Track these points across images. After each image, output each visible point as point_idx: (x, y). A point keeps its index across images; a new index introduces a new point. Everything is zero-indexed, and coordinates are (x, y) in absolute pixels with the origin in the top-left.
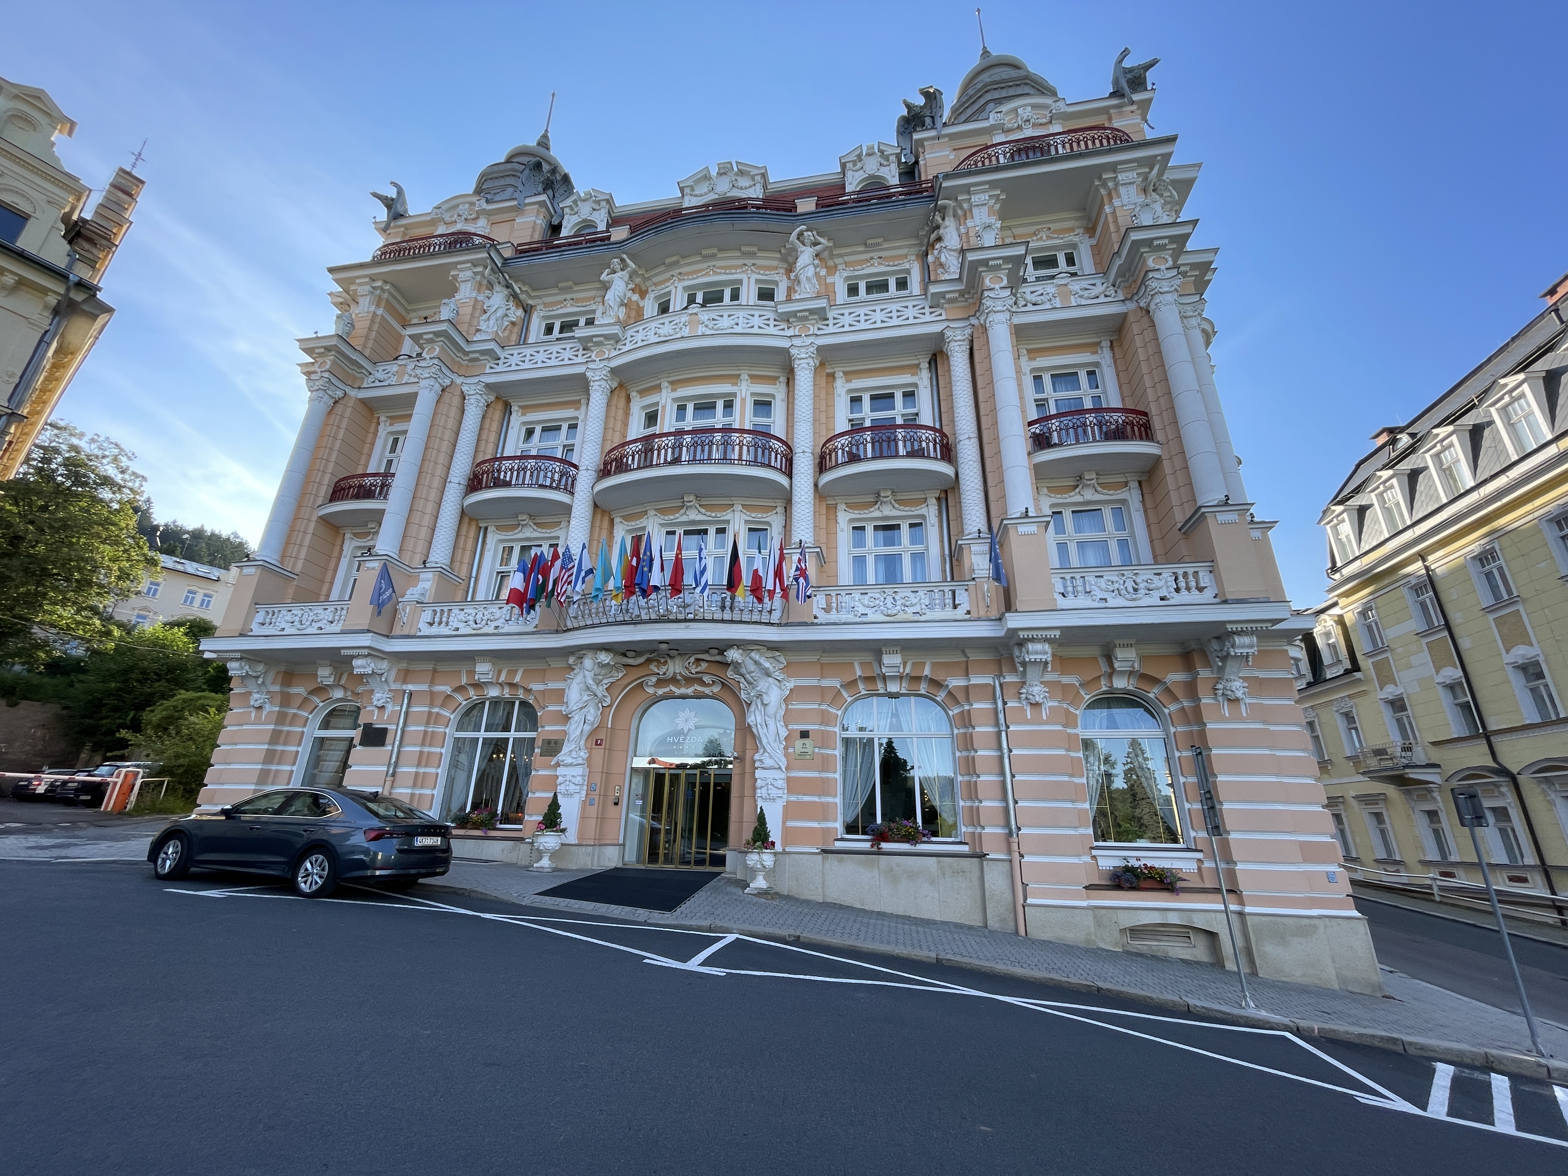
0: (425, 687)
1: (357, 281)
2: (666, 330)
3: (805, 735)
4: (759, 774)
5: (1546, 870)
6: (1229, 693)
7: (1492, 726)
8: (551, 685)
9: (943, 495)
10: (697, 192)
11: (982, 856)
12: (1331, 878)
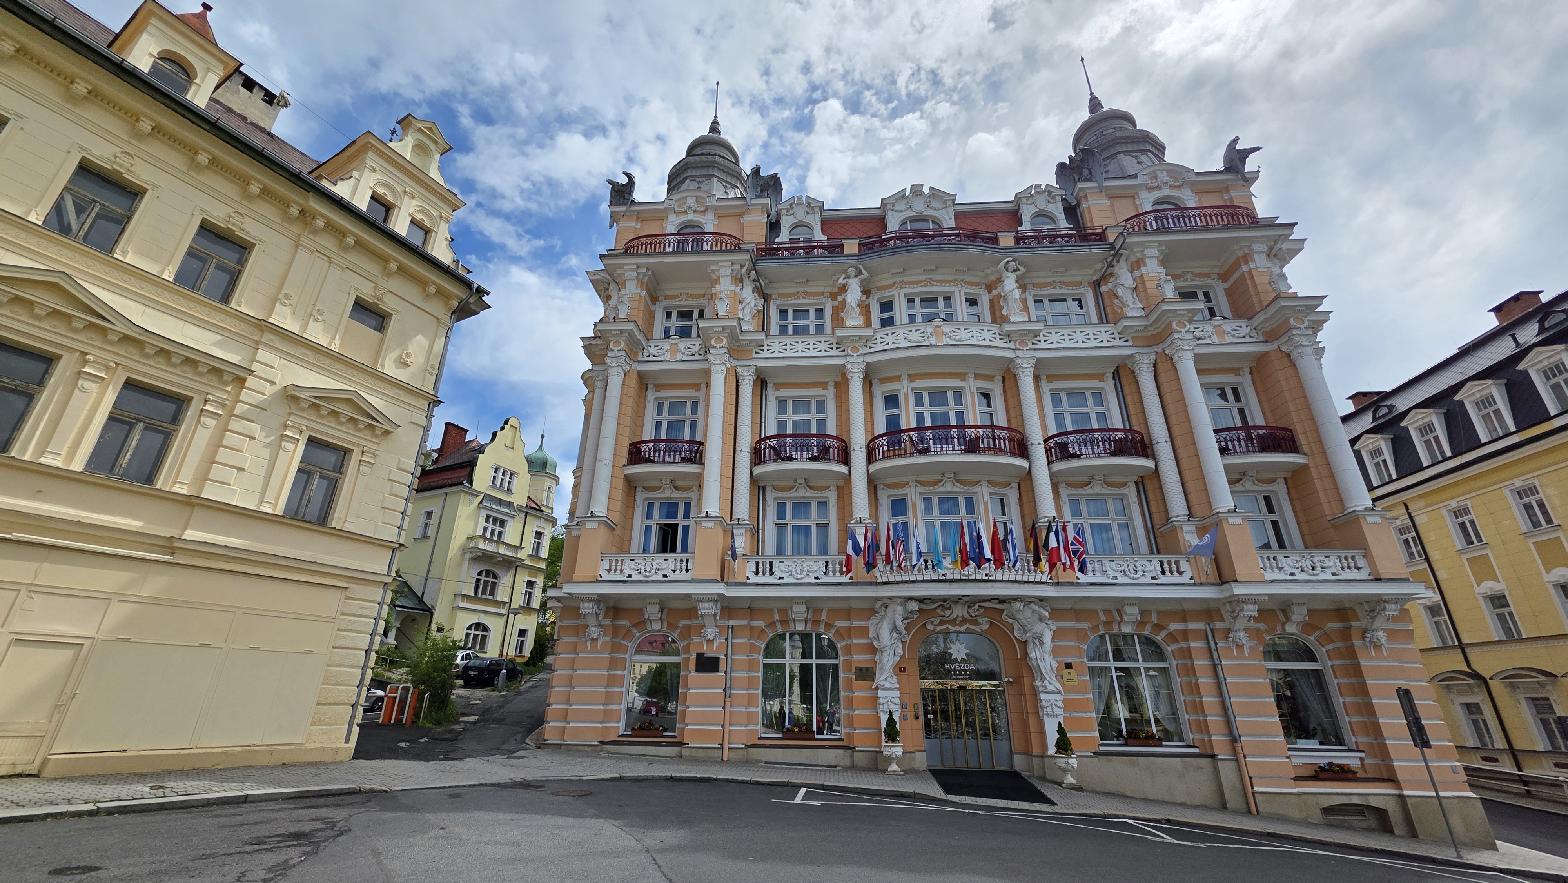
0: (744, 623)
1: (626, 267)
2: (915, 337)
3: (1068, 666)
4: (1043, 696)
5: (1514, 754)
6: (1375, 640)
7: (1466, 640)
8: (856, 623)
9: (1140, 480)
10: (896, 208)
11: (1213, 756)
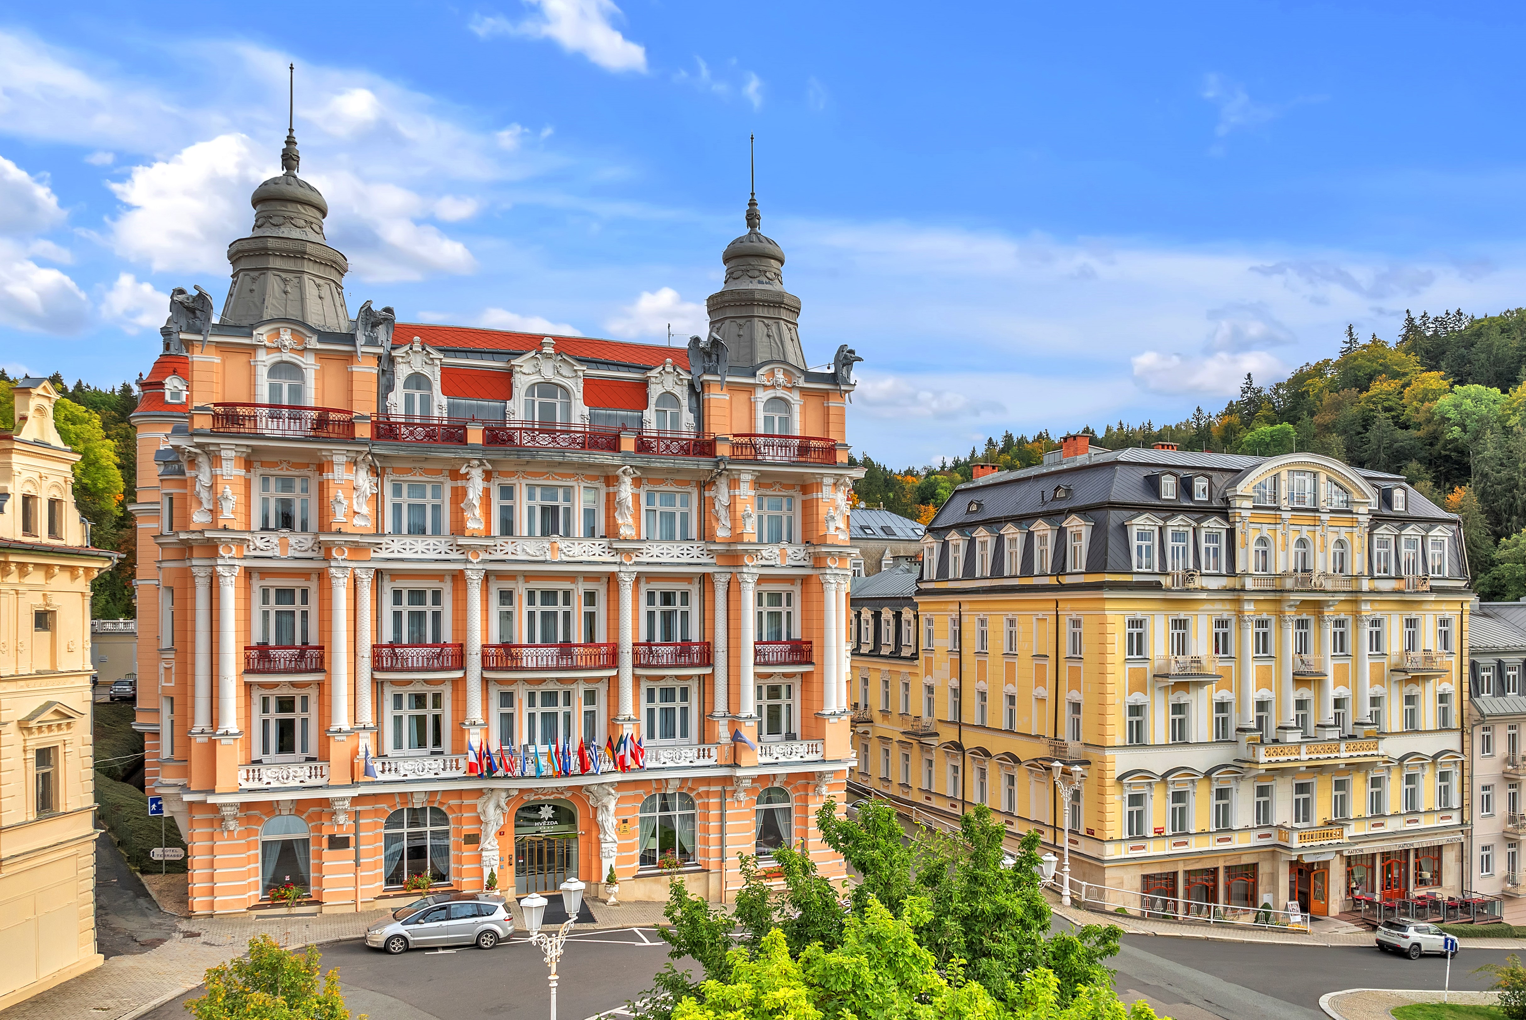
0: (369, 807)
1: (222, 446)
2: (533, 549)
3: (625, 821)
4: (603, 845)
5: (964, 803)
6: (820, 792)
7: (963, 721)
8: (466, 802)
9: (702, 676)
10: (526, 370)
11: (708, 871)
12: (840, 864)
